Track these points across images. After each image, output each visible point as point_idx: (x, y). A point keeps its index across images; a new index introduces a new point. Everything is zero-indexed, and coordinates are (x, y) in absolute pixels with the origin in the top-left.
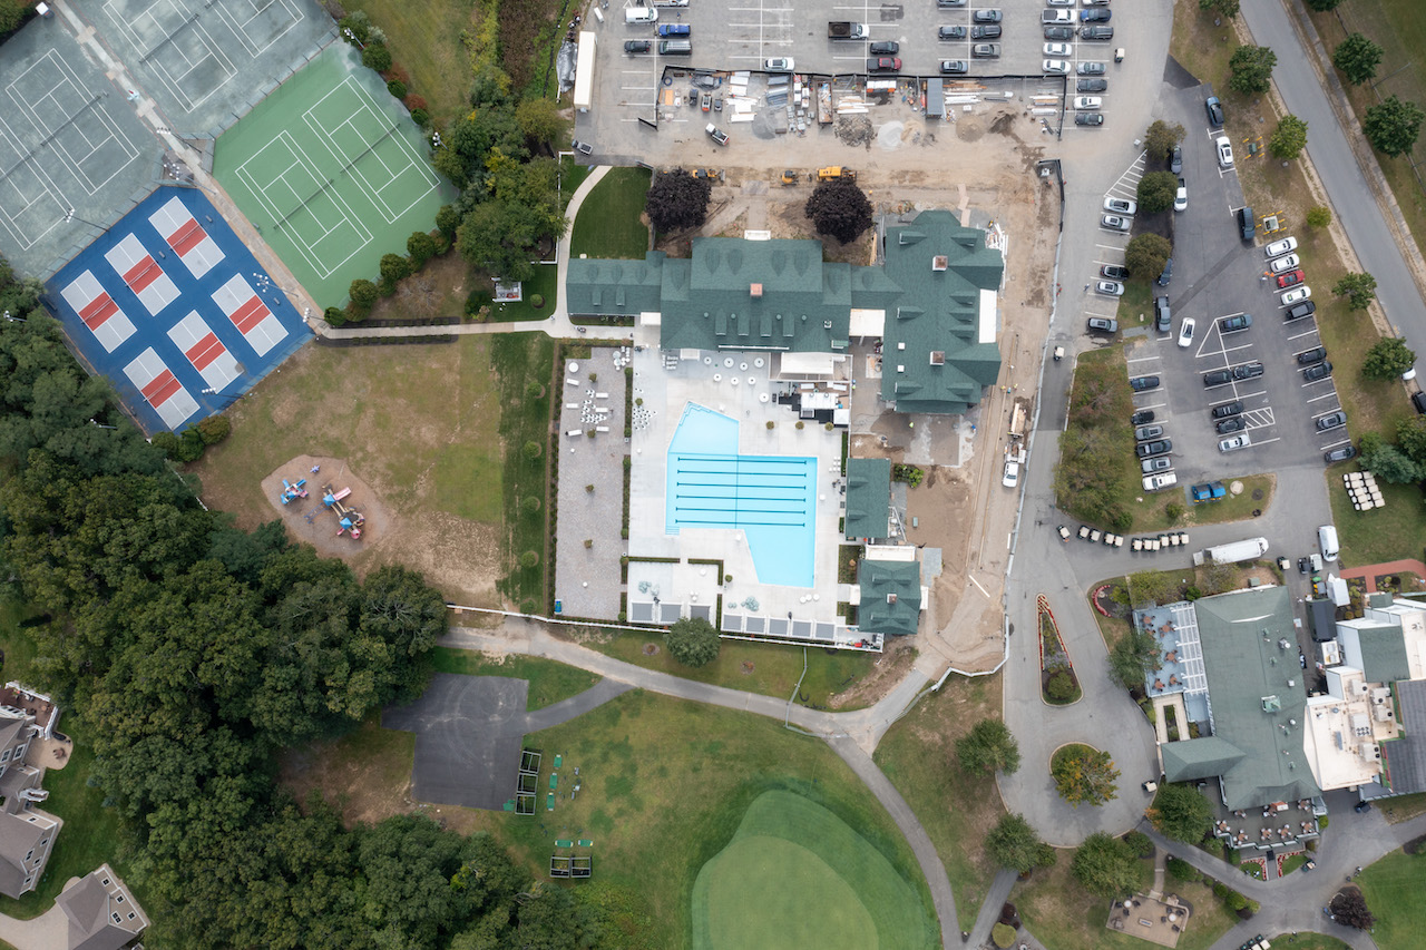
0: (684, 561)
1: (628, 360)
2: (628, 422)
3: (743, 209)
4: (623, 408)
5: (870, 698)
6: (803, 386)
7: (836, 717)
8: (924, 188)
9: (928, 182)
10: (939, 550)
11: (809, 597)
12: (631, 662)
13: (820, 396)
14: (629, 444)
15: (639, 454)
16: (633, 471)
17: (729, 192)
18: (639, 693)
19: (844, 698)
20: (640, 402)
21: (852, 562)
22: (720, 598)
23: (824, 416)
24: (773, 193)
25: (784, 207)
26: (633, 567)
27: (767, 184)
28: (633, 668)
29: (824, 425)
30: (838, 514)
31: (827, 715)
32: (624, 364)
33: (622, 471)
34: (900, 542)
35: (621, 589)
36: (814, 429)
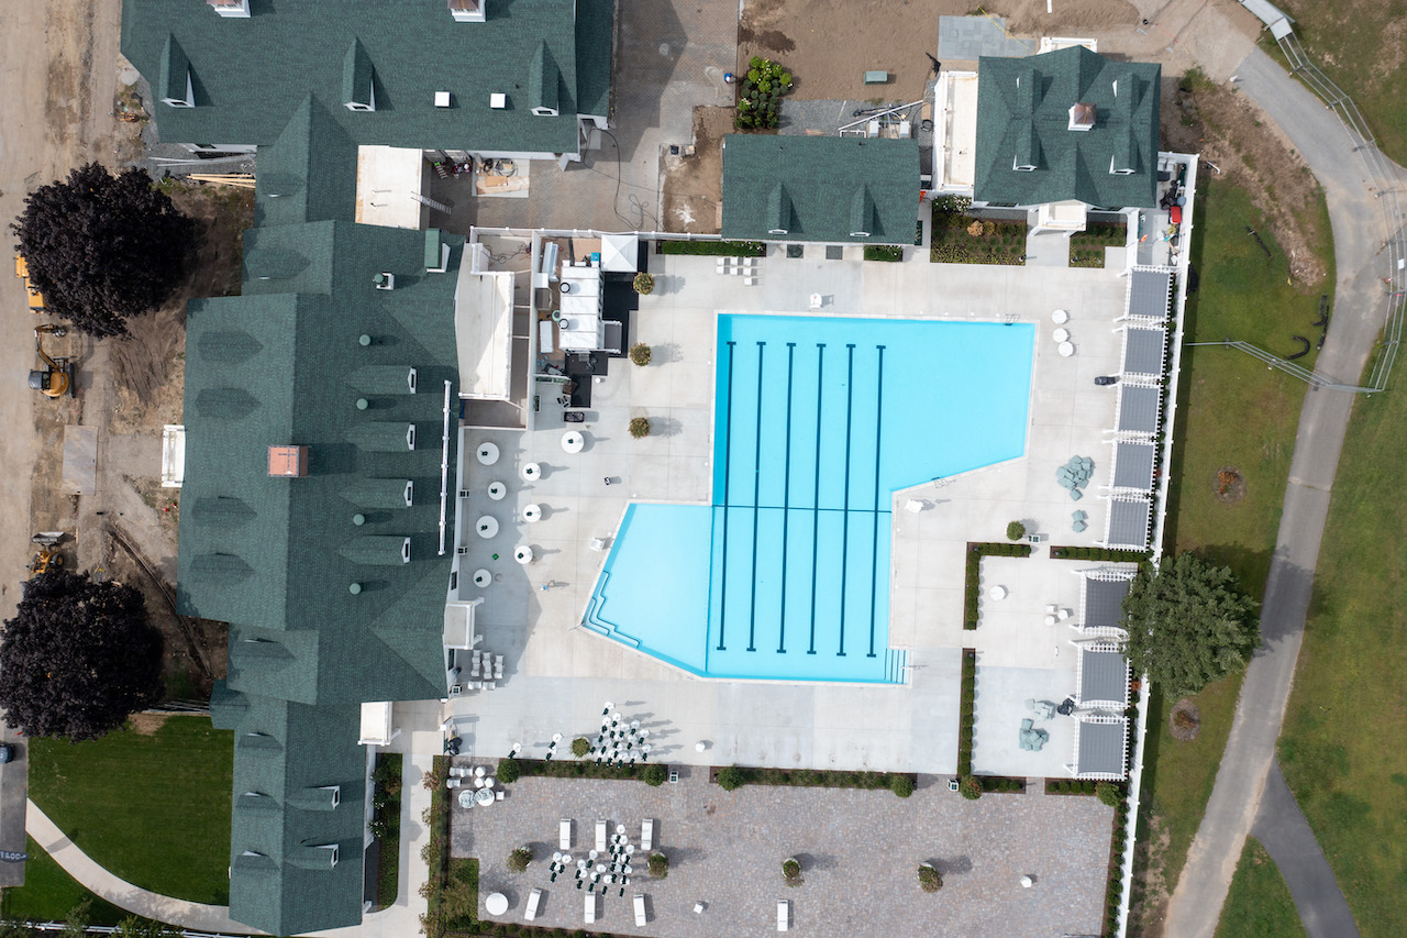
0: (971, 639)
1: (480, 772)
2: (630, 771)
3: (128, 490)
4: (596, 783)
5: (1299, 190)
6: (547, 347)
7: (1345, 273)
8: (87, 62)
9: (73, 54)
10: (944, 22)
11: (1060, 335)
12: (1215, 768)
13: (568, 305)
14: (683, 771)
15: (708, 744)
16: (750, 760)
17: (89, 521)
18: (1290, 749)
19: (1298, 253)
20: (581, 745)
21: (974, 229)
22: (1061, 553)
23: (618, 296)
24: (93, 419)
25: (125, 393)
26: (983, 764)
27: (71, 432)
28: (1228, 764)
29: (642, 297)
30: (856, 265)
31: (1343, 293)
32: (490, 783)
33: (749, 790)
34: (925, 115)
35: (1037, 793)
36: (652, 320)
